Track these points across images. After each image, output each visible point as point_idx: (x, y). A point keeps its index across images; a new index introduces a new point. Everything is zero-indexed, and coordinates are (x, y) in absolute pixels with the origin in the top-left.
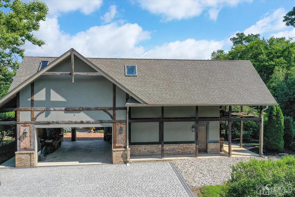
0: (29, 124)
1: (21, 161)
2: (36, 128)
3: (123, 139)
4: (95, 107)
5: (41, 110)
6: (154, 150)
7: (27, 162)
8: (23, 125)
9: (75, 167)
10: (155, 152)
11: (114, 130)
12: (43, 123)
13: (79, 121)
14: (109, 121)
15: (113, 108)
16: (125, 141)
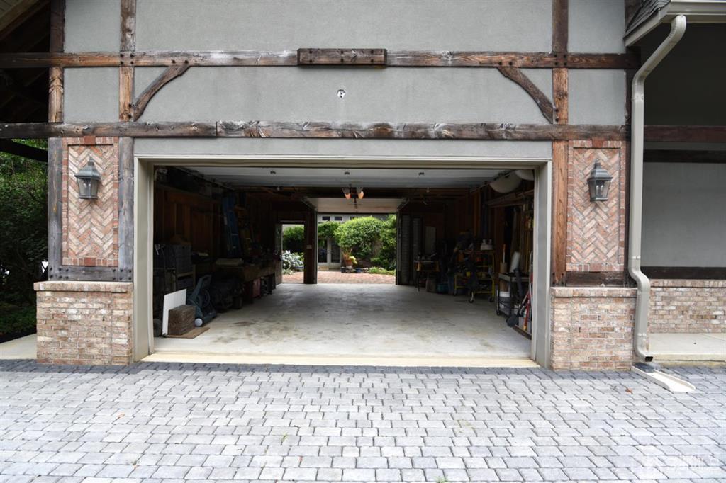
0: (109, 136)
1: (63, 329)
2: (142, 162)
3: (605, 233)
4: (456, 50)
5: (168, 61)
6: (710, 304)
7: (94, 340)
8: (79, 141)
9: (343, 380)
10: (716, 317)
11: (559, 180)
12: (178, 132)
13: (365, 125)
14: (532, 126)
15: (554, 55)
16: (615, 243)
